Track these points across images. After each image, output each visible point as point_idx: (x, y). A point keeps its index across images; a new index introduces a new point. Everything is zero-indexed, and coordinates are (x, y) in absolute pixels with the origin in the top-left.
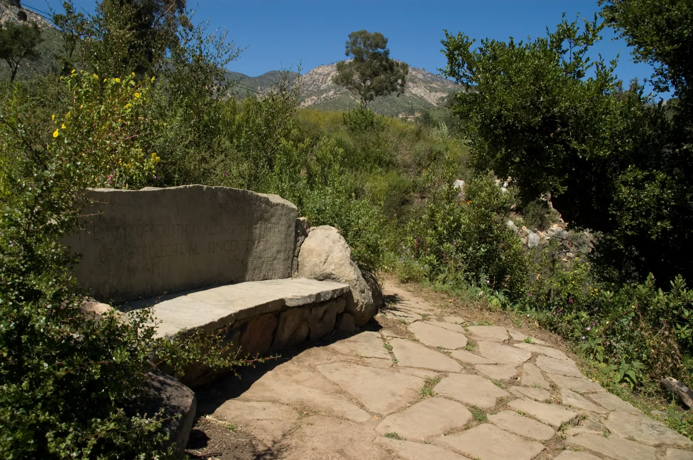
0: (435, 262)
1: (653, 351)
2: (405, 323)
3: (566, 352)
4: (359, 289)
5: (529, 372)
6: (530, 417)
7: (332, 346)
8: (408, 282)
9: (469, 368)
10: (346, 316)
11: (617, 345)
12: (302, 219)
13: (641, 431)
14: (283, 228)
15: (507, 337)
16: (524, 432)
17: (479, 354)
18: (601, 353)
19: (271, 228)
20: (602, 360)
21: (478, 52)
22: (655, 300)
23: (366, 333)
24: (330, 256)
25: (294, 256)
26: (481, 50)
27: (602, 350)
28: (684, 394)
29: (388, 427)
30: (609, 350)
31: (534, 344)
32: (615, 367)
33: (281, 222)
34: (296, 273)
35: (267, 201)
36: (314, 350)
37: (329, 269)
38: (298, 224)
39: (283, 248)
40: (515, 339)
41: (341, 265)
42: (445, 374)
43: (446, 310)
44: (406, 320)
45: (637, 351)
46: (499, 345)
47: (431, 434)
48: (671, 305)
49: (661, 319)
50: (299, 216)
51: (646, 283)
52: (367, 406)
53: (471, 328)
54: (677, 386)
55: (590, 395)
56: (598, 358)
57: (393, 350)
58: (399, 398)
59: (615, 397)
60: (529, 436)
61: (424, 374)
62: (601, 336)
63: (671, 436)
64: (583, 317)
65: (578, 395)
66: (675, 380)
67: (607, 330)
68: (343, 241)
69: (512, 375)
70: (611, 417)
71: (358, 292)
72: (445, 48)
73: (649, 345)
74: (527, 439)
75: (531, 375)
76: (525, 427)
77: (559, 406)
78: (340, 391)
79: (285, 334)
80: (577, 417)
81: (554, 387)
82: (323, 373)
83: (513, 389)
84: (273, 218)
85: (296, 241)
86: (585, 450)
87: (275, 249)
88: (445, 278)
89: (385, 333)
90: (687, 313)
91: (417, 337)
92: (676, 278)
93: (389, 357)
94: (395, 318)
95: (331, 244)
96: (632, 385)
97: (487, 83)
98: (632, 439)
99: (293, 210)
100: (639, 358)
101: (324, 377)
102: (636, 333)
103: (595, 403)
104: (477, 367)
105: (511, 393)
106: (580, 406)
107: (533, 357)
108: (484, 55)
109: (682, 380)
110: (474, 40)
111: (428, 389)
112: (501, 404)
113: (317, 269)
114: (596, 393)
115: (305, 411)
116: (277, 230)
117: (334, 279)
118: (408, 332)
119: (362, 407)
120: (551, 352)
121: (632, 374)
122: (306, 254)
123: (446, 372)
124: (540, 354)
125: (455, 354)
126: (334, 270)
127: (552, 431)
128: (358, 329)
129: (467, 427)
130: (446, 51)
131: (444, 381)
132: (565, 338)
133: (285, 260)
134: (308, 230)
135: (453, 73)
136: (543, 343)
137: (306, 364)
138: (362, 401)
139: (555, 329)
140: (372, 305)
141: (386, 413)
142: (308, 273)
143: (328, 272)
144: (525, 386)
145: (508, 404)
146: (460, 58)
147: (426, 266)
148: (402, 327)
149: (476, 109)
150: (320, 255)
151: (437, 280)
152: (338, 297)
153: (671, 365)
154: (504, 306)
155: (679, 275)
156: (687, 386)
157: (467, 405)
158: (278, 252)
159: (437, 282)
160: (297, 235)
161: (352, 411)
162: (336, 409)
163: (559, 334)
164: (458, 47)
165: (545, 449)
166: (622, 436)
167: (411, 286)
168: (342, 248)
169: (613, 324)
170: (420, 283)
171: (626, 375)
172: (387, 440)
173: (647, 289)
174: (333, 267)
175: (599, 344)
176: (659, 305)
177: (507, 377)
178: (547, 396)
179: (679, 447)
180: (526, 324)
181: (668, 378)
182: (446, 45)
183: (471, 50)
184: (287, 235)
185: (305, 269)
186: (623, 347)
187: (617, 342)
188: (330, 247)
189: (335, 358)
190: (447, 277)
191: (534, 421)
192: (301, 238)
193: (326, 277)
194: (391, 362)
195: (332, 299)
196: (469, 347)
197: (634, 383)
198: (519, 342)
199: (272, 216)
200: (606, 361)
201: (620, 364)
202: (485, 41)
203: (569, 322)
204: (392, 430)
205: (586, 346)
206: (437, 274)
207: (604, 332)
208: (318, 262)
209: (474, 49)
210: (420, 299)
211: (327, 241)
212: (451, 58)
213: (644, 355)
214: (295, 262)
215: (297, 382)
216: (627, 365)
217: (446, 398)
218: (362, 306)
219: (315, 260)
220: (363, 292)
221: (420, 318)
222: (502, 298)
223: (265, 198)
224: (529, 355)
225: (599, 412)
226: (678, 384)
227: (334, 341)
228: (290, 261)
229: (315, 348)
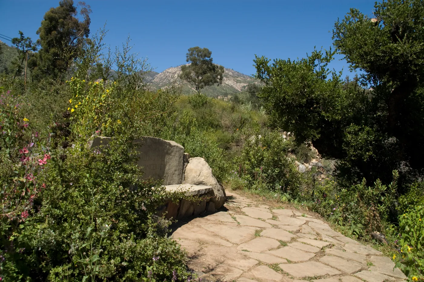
0: (250, 179)
1: (367, 218)
2: (239, 208)
3: (323, 221)
4: (217, 189)
5: (306, 228)
6: (308, 244)
7: (206, 217)
8: (236, 190)
9: (275, 226)
10: (211, 203)
11: (349, 217)
12: (186, 153)
13: (360, 250)
14: (177, 158)
15: (293, 214)
16: (306, 250)
17: (279, 221)
18: (342, 221)
19: (172, 158)
20: (342, 224)
21: (272, 66)
22: (367, 192)
23: (221, 212)
24: (202, 172)
25: (183, 173)
26: (274, 64)
27: (342, 219)
28: (382, 239)
29: (242, 248)
30: (345, 219)
31: (307, 217)
32: (349, 227)
33: (176, 155)
34: (184, 182)
35: (170, 144)
36: (198, 219)
37: (201, 179)
38: (185, 156)
39: (178, 169)
40: (297, 215)
41: (208, 177)
42: (265, 228)
43: (259, 202)
44: (240, 207)
45: (359, 219)
46: (289, 217)
47: (262, 250)
48: (374, 193)
49: (370, 201)
50: (185, 152)
51: (362, 183)
52: (230, 240)
53: (273, 211)
54: (379, 236)
55: (336, 238)
56: (340, 224)
57: (237, 219)
58: (244, 237)
59: (348, 238)
60: (308, 251)
61: (254, 228)
62: (341, 212)
63: (373, 251)
64: (331, 203)
65: (330, 237)
66: (378, 233)
67: (344, 209)
68: (207, 165)
69: (297, 229)
70: (346, 245)
71: (216, 191)
72: (255, 64)
73: (365, 215)
74: (307, 252)
75: (306, 229)
76: (306, 248)
77: (321, 241)
78: (216, 235)
79: (183, 211)
80: (330, 244)
81: (318, 234)
82: (206, 228)
83: (298, 234)
84: (173, 153)
85: (184, 165)
86: (334, 256)
87: (173, 169)
88: (256, 187)
89: (230, 212)
90: (383, 198)
91: (247, 214)
92: (377, 180)
93: (235, 222)
94: (234, 206)
95: (201, 166)
96: (357, 236)
97: (278, 82)
98: (356, 252)
99: (182, 149)
100: (361, 223)
101: (206, 230)
102: (359, 209)
103: (339, 240)
104: (279, 226)
105: (298, 236)
106: (331, 241)
107: (307, 223)
108: (275, 67)
109: (382, 232)
110: (270, 60)
111: (257, 234)
112: (293, 239)
113: (195, 179)
114: (339, 236)
115: (201, 242)
116: (174, 159)
117: (204, 184)
118: (242, 212)
119: (228, 241)
120: (315, 220)
121: (357, 230)
122: (189, 172)
123: (264, 228)
124: (310, 221)
125: (267, 221)
126: (204, 179)
127: (318, 250)
128: (217, 210)
129: (279, 248)
130: (256, 65)
131: (264, 231)
132: (323, 216)
133: (178, 175)
134: (189, 160)
135: (259, 77)
136: (311, 217)
137: (196, 225)
138: (228, 238)
139: (317, 212)
140: (223, 197)
141: (240, 243)
142: (190, 181)
143: (201, 181)
144: (304, 233)
145: (297, 240)
146: (263, 69)
147: (246, 181)
148: (238, 210)
149: (272, 95)
150: (196, 172)
151: (252, 188)
152: (208, 193)
153: (376, 225)
154: (289, 200)
155: (378, 179)
156: (384, 235)
157: (277, 240)
158: (175, 170)
159: (252, 189)
160: (184, 162)
161: (224, 242)
162: (215, 241)
163: (319, 214)
164: (262, 63)
165: (316, 256)
166: (351, 252)
167: (238, 191)
168: (207, 168)
169: (347, 206)
170: (243, 190)
171: (354, 231)
172: (243, 252)
173: (362, 186)
174: (203, 178)
175: (340, 217)
176: (368, 194)
177: (295, 230)
178: (315, 237)
179: (377, 255)
180: (302, 208)
181: (375, 232)
182: (256, 62)
183: (268, 64)
184: (179, 162)
185: (189, 179)
186: (352, 217)
187: (349, 215)
188: (201, 168)
189: (209, 222)
190: (257, 186)
191: (310, 246)
192: (186, 164)
193: (200, 183)
194: (237, 224)
195: (205, 194)
196: (274, 218)
197: (358, 234)
198: (299, 216)
199: (172, 152)
200: (344, 225)
201: (351, 226)
202: (275, 60)
203: (324, 207)
204: (245, 249)
205: (333, 217)
206: (252, 186)
207: (343, 210)
208: (195, 176)
209: (270, 64)
210: (244, 198)
211: (199, 165)
212: (259, 69)
213: (363, 221)
214: (183, 176)
215: (194, 232)
216: (355, 226)
217: (266, 237)
218: (219, 198)
219: (194, 174)
220: (219, 191)
221: (247, 206)
222: (288, 196)
223: (168, 143)
224: (305, 222)
225: (340, 243)
226: (380, 234)
227: (206, 215)
228: (181, 175)
229: (198, 218)
